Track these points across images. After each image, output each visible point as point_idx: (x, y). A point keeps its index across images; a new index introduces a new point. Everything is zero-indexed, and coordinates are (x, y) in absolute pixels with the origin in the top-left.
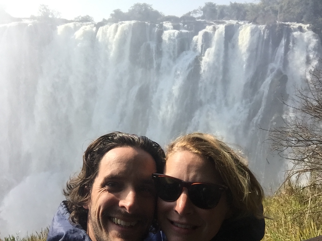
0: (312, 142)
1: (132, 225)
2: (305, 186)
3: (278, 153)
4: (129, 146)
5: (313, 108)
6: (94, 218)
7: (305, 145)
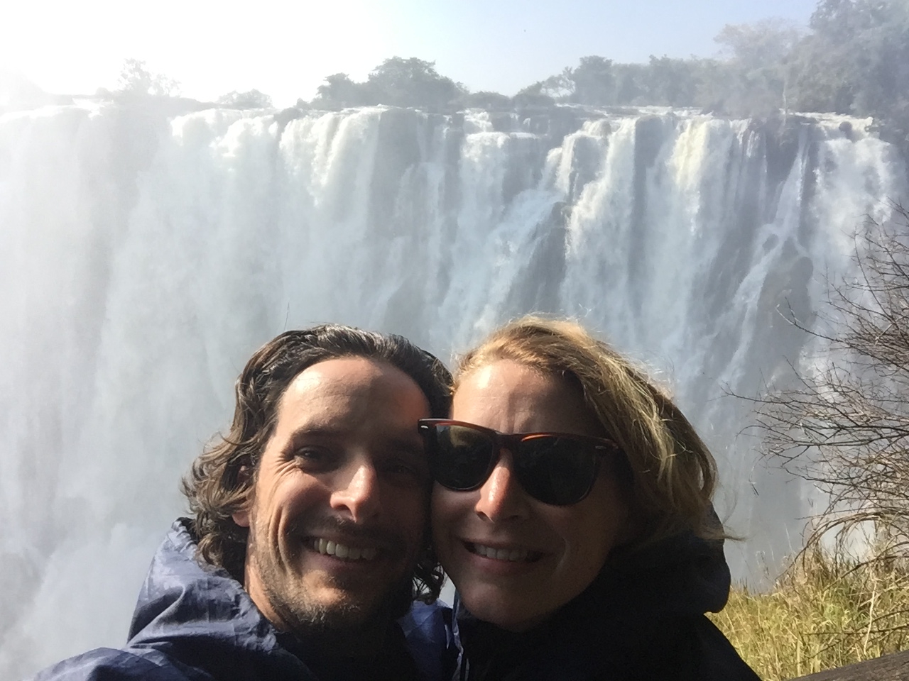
0: (875, 431)
1: (364, 557)
2: (862, 561)
3: (783, 464)
4: (357, 356)
5: (877, 338)
6: (264, 542)
7: (856, 439)
